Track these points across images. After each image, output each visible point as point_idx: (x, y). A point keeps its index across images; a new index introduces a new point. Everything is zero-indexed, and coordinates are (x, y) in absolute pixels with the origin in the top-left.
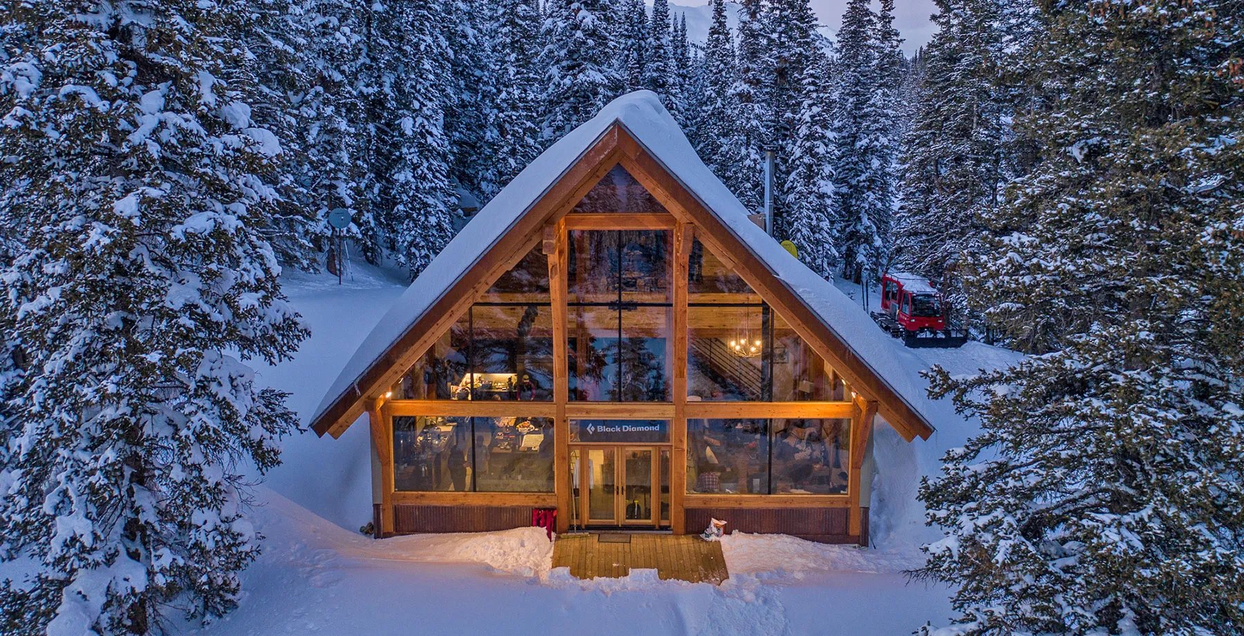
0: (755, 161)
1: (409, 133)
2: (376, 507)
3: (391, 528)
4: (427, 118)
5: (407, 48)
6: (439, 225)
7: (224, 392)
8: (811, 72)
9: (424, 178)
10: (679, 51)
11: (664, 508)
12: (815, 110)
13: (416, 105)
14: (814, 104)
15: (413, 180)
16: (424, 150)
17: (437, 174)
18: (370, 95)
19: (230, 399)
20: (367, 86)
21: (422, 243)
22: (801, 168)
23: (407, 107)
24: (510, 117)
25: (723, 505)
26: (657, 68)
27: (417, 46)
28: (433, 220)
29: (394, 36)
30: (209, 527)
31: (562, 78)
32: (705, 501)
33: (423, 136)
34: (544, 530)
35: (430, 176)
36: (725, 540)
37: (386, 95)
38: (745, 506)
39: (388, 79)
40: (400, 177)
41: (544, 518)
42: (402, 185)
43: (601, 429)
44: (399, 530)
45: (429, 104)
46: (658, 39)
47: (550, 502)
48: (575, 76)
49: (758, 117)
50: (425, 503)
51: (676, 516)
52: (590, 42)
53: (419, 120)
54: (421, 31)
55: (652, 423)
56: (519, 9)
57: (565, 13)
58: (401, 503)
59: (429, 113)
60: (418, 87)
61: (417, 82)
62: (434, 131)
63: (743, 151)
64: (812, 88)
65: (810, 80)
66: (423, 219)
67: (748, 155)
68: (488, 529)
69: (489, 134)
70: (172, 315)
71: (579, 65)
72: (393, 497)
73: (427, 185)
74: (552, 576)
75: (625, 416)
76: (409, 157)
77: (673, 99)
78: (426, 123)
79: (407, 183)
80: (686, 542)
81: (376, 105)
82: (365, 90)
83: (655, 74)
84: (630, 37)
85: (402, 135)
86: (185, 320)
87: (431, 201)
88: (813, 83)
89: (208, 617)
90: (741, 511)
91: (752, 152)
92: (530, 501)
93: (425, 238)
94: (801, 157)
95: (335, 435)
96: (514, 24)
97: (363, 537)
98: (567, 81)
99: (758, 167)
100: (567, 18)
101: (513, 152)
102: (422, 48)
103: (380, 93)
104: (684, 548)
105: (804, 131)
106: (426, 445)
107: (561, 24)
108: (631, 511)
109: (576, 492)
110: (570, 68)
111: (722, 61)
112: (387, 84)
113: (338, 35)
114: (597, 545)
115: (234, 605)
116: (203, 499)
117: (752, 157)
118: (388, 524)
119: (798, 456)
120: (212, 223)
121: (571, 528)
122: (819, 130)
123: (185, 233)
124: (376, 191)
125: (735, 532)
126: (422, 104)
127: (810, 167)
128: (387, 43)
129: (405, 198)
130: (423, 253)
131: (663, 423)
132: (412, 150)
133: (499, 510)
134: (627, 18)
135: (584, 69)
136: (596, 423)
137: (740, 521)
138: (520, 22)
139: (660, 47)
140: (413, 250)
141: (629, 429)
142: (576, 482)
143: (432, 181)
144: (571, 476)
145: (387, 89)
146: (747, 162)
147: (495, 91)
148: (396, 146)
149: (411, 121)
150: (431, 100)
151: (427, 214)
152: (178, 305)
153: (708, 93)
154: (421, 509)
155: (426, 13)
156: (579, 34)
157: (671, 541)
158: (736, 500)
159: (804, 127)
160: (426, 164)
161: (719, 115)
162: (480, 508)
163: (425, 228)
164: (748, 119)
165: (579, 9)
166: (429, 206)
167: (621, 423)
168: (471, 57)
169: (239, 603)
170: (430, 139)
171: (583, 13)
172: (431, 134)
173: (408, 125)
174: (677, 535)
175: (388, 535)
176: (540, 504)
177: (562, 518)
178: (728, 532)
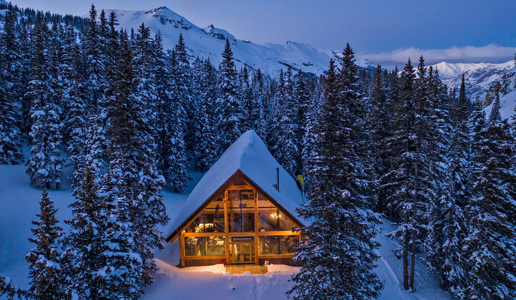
0: (291, 144)
1: (174, 143)
2: (180, 260)
3: (184, 266)
4: (179, 137)
5: (172, 115)
6: (184, 173)
7: (155, 233)
8: (309, 114)
9: (179, 157)
10: (265, 102)
11: (253, 259)
12: (311, 127)
13: (176, 134)
14: (310, 125)
15: (175, 158)
16: (179, 149)
17: (183, 156)
18: (160, 131)
19: (157, 234)
20: (159, 128)
21: (178, 179)
22: (306, 147)
23: (173, 135)
24: (206, 135)
25: (268, 258)
26: (257, 111)
27: (175, 114)
28: (182, 171)
29: (168, 111)
30: (149, 263)
31: (224, 119)
32: (263, 256)
33: (178, 143)
34: (223, 265)
35: (180, 157)
36: (268, 266)
37: (166, 131)
38: (274, 258)
39: (166, 126)
40: (171, 158)
41: (223, 261)
42: (172, 160)
43: (237, 239)
44: (186, 266)
45: (180, 133)
46: (257, 101)
47: (224, 258)
48: (228, 118)
49: (291, 129)
50: (193, 259)
51: (256, 261)
52: (233, 107)
53: (177, 138)
54: (177, 109)
55: (250, 237)
56: (209, 100)
57: (224, 97)
58: (187, 259)
59: (180, 136)
60: (176, 128)
61: (176, 126)
62: (182, 142)
63: (287, 141)
64: (309, 120)
65: (309, 117)
66: (178, 171)
67: (288, 142)
68: (209, 265)
69: (197, 133)
70: (147, 218)
71: (229, 114)
72: (185, 258)
73: (180, 160)
74: (226, 274)
75: (243, 236)
76: (174, 151)
77: (262, 123)
78: (179, 139)
79: (173, 159)
80: (259, 267)
81: (163, 134)
82: (159, 129)
83: (256, 113)
84: (247, 98)
85: (171, 144)
86: (149, 219)
87: (181, 165)
88: (310, 118)
89: (147, 285)
90: (273, 259)
91: (290, 141)
92: (220, 258)
93: (179, 177)
94: (306, 144)
95: (171, 242)
96: (207, 105)
97: (177, 268)
98: (225, 120)
99: (292, 146)
100: (225, 98)
101: (207, 147)
102: (177, 115)
103: (164, 130)
104: (258, 268)
105: (307, 134)
106: (191, 244)
107: (222, 101)
108: (245, 260)
109: (231, 255)
110: (226, 115)
111: (279, 109)
112: (166, 127)
113: (152, 116)
114: (236, 268)
115: (152, 282)
116: (150, 256)
117: (290, 143)
118: (183, 264)
119: (290, 245)
120: (154, 198)
121: (230, 264)
122: (312, 134)
123: (150, 201)
124: (163, 162)
125: (271, 264)
126: (178, 133)
127: (309, 147)
128: (166, 114)
129: (173, 164)
130: (179, 182)
131: (253, 238)
132: (175, 149)
133: (212, 260)
134: (246, 91)
135: (231, 116)
136: (236, 237)
137: (272, 261)
138: (209, 103)
139: (257, 103)
140: (176, 181)
141: (244, 239)
142: (231, 253)
143: (181, 159)
144: (230, 251)
145: (166, 129)
146: (288, 145)
147: (199, 118)
148: (169, 148)
149: (174, 139)
150: (180, 132)
151: (180, 169)
152: (148, 215)
153: (274, 120)
154: (192, 260)
155: (178, 103)
156: (229, 104)
157: (255, 267)
158: (271, 256)
159: (307, 133)
160: (179, 153)
161: (278, 128)
162: (207, 260)
163: (179, 174)
164: (288, 130)
165: (229, 95)
166: (181, 167)
167: (242, 237)
168: (190, 106)
169: (154, 281)
170: (180, 145)
171: (230, 97)
172: (181, 143)
173: (173, 140)
174: (257, 265)
175: (183, 267)
176: (222, 258)
177: (228, 261)
178: (269, 264)
